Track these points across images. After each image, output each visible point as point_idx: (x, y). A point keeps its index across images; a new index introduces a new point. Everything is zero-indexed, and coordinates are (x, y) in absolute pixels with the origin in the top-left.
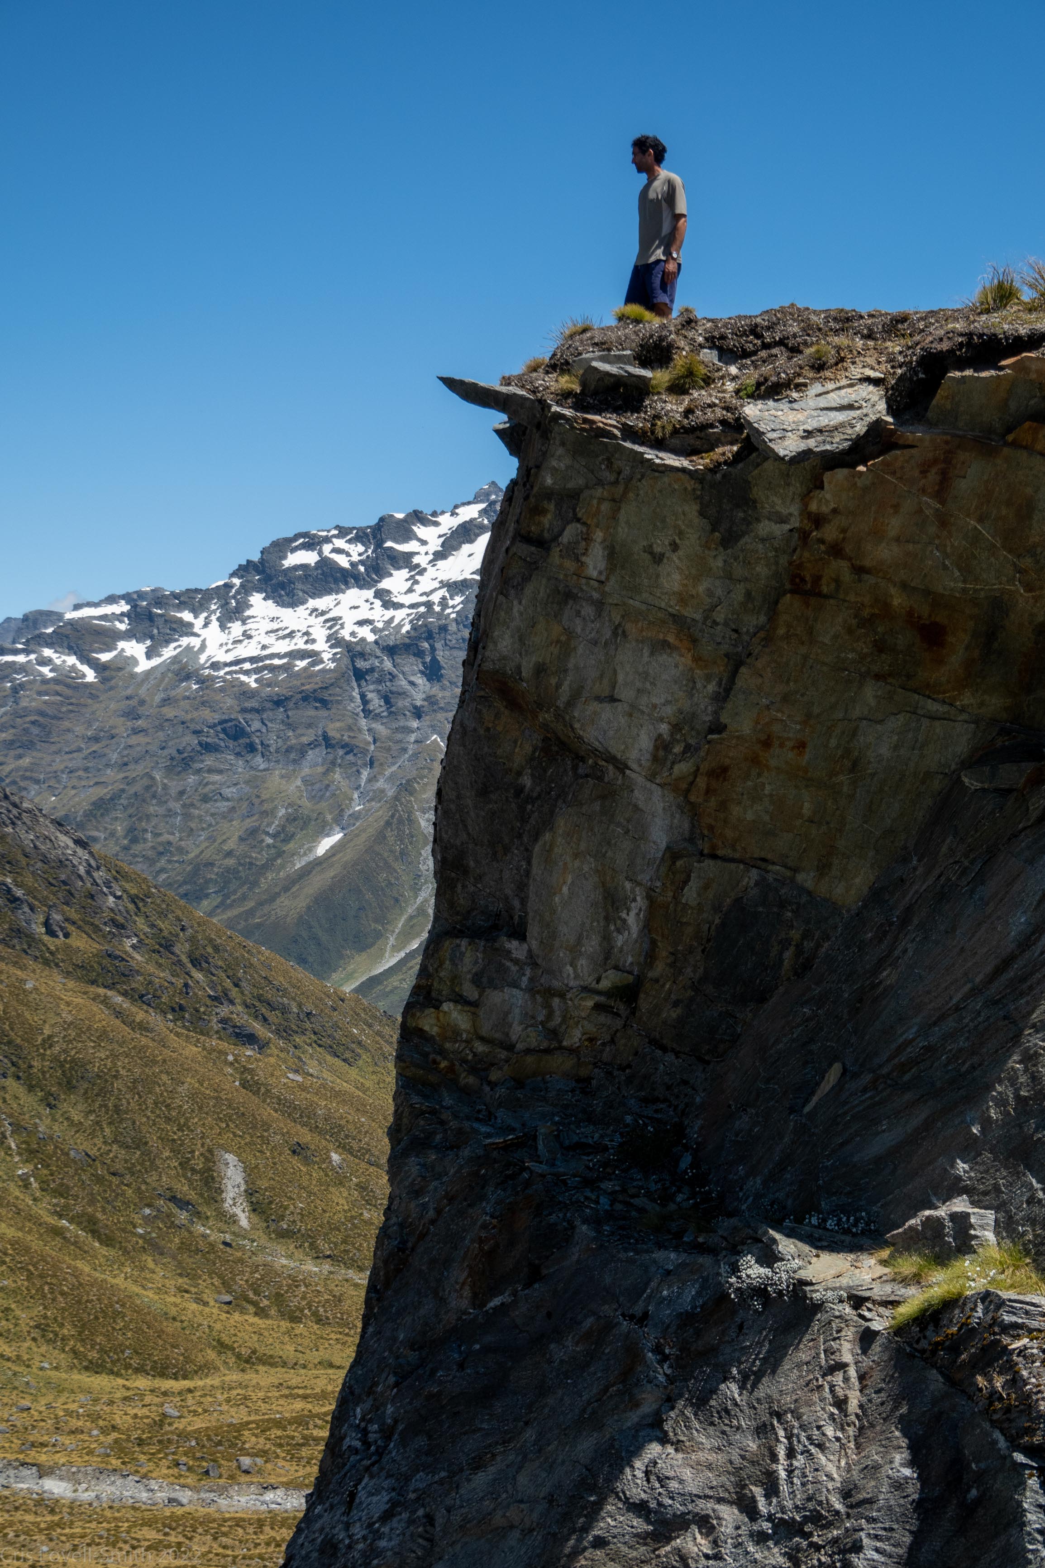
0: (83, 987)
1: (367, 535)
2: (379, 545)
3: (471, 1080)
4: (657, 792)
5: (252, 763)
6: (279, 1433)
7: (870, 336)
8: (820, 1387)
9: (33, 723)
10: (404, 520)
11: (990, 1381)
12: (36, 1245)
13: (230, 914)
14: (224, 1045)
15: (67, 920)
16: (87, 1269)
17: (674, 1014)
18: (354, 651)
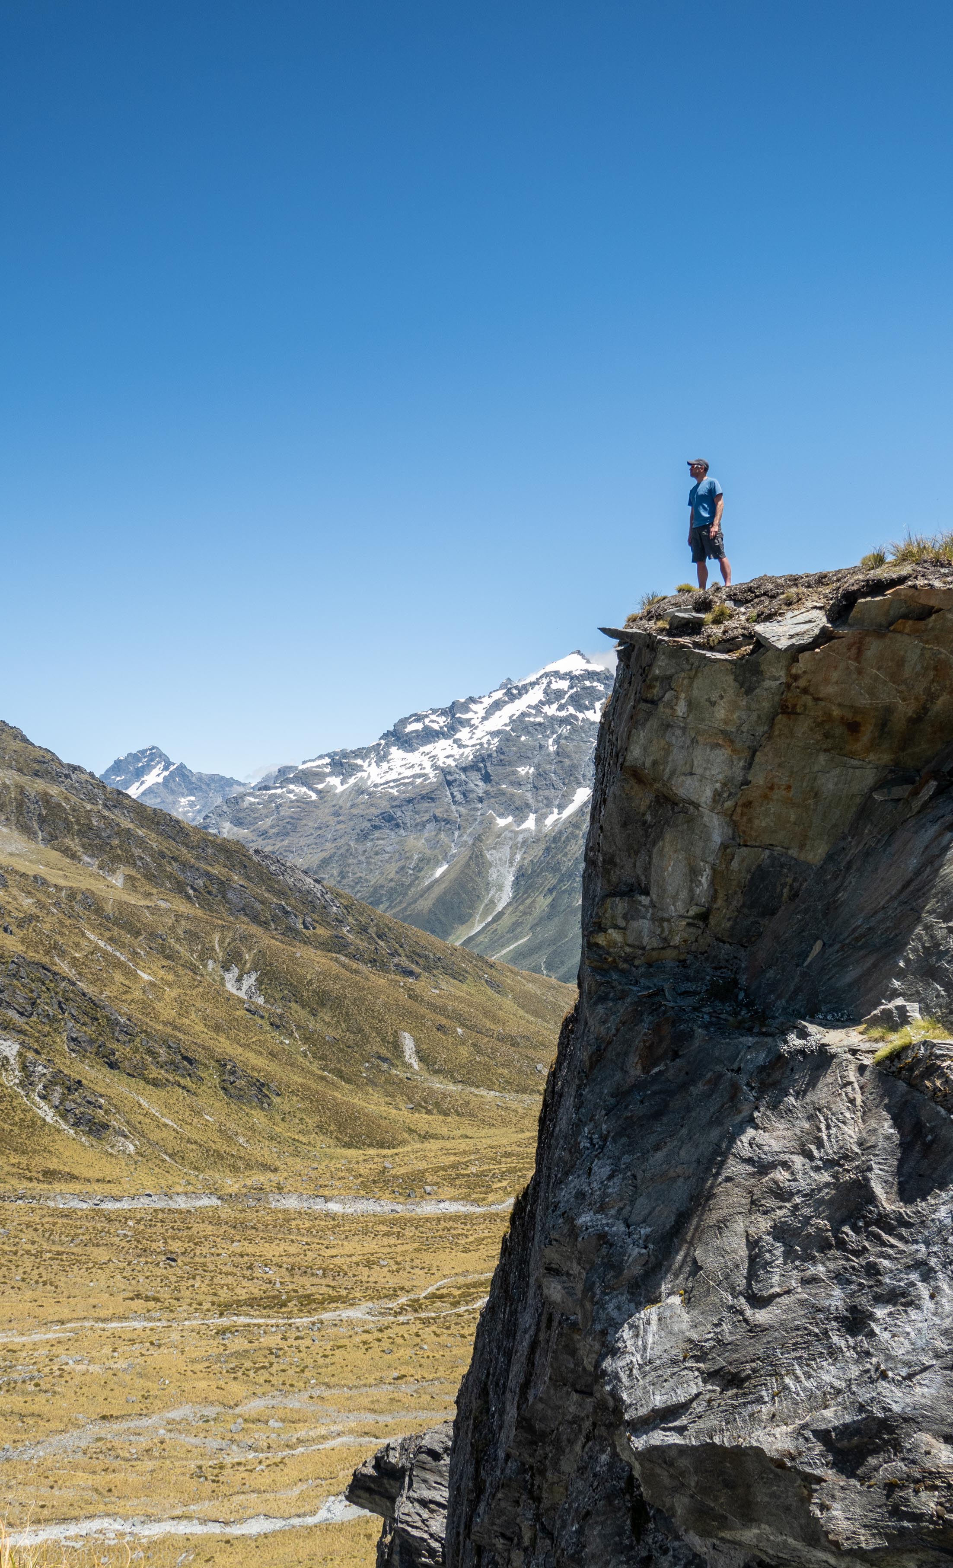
0: (325, 953)
1: (447, 712)
2: (453, 716)
3: (625, 966)
4: (715, 817)
5: (399, 833)
6: (444, 1173)
7: (809, 586)
8: (840, 1094)
9: (288, 823)
10: (465, 702)
11: (933, 1083)
12: (313, 1086)
13: (394, 911)
14: (398, 978)
15: (314, 920)
16: (340, 1096)
17: (729, 924)
18: (445, 772)
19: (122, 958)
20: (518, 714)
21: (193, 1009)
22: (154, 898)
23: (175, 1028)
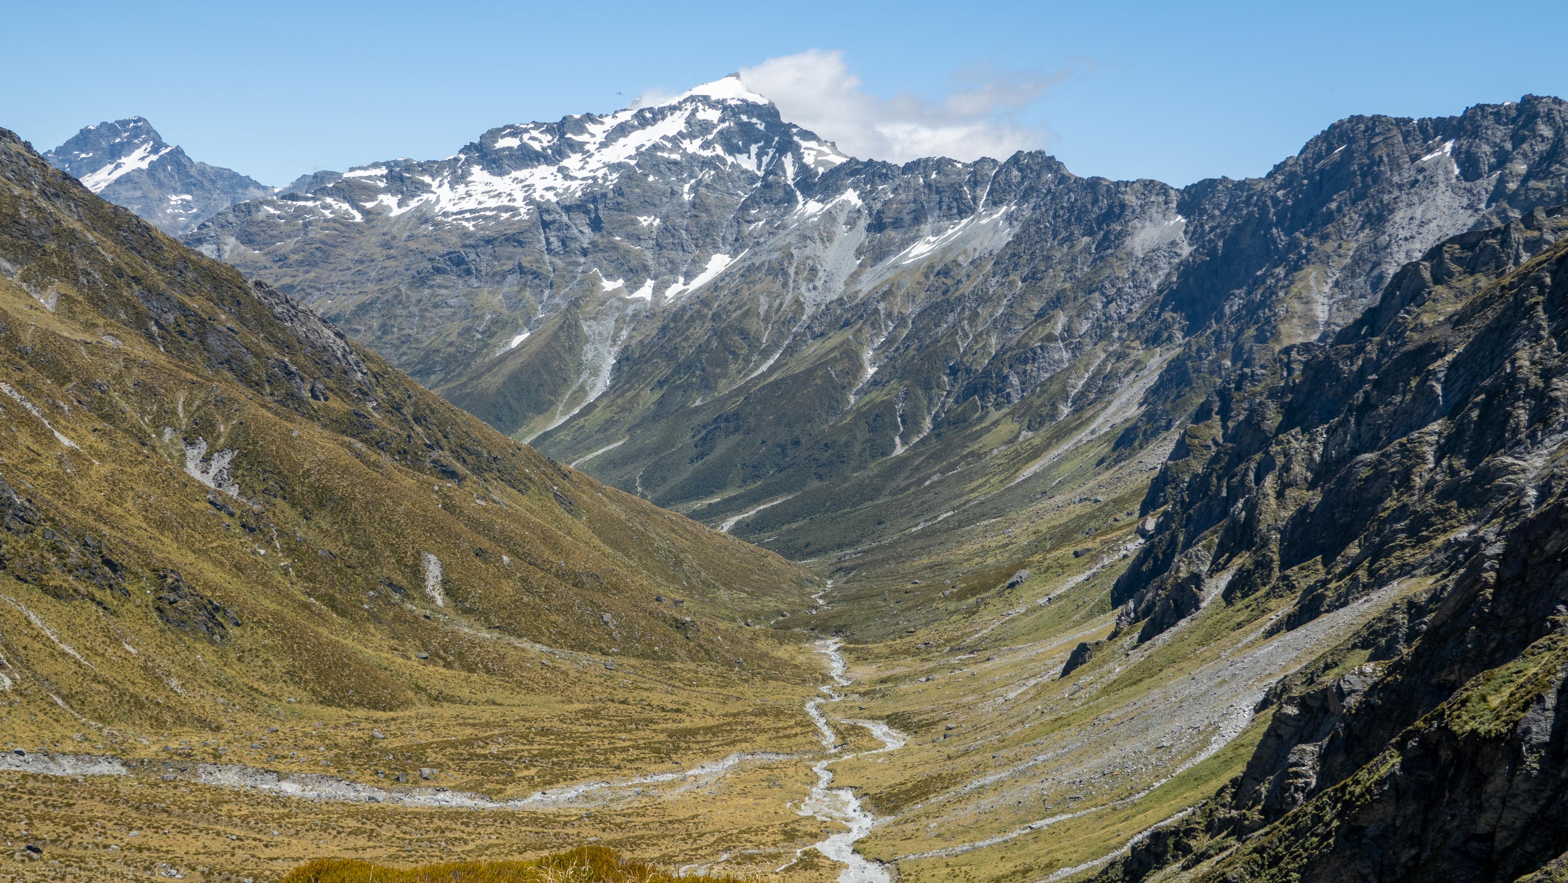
0: (334, 435)
1: (553, 128)
2: (562, 135)
5: (470, 283)
6: (452, 751)
9: (317, 249)
10: (580, 120)
12: (290, 616)
13: (450, 385)
14: (433, 479)
15: (327, 388)
16: (326, 633)
18: (542, 209)
19: (34, 412)
20: (648, 145)
21: (131, 493)
22: (99, 331)
23: (100, 518)
